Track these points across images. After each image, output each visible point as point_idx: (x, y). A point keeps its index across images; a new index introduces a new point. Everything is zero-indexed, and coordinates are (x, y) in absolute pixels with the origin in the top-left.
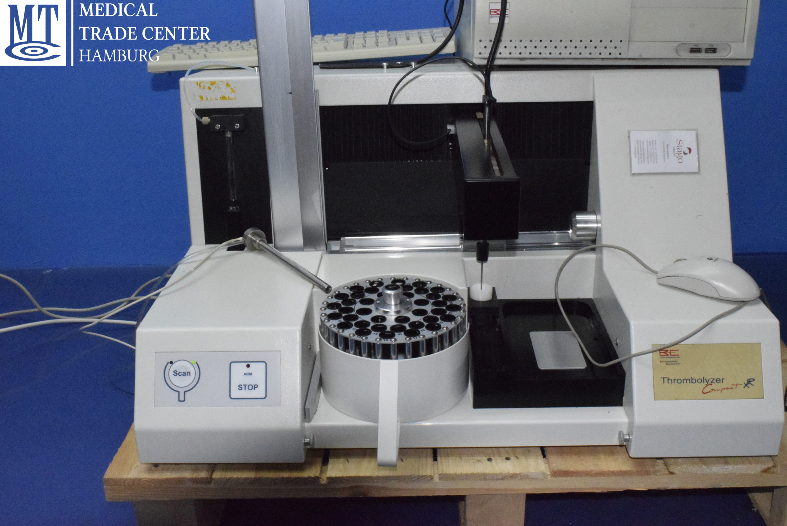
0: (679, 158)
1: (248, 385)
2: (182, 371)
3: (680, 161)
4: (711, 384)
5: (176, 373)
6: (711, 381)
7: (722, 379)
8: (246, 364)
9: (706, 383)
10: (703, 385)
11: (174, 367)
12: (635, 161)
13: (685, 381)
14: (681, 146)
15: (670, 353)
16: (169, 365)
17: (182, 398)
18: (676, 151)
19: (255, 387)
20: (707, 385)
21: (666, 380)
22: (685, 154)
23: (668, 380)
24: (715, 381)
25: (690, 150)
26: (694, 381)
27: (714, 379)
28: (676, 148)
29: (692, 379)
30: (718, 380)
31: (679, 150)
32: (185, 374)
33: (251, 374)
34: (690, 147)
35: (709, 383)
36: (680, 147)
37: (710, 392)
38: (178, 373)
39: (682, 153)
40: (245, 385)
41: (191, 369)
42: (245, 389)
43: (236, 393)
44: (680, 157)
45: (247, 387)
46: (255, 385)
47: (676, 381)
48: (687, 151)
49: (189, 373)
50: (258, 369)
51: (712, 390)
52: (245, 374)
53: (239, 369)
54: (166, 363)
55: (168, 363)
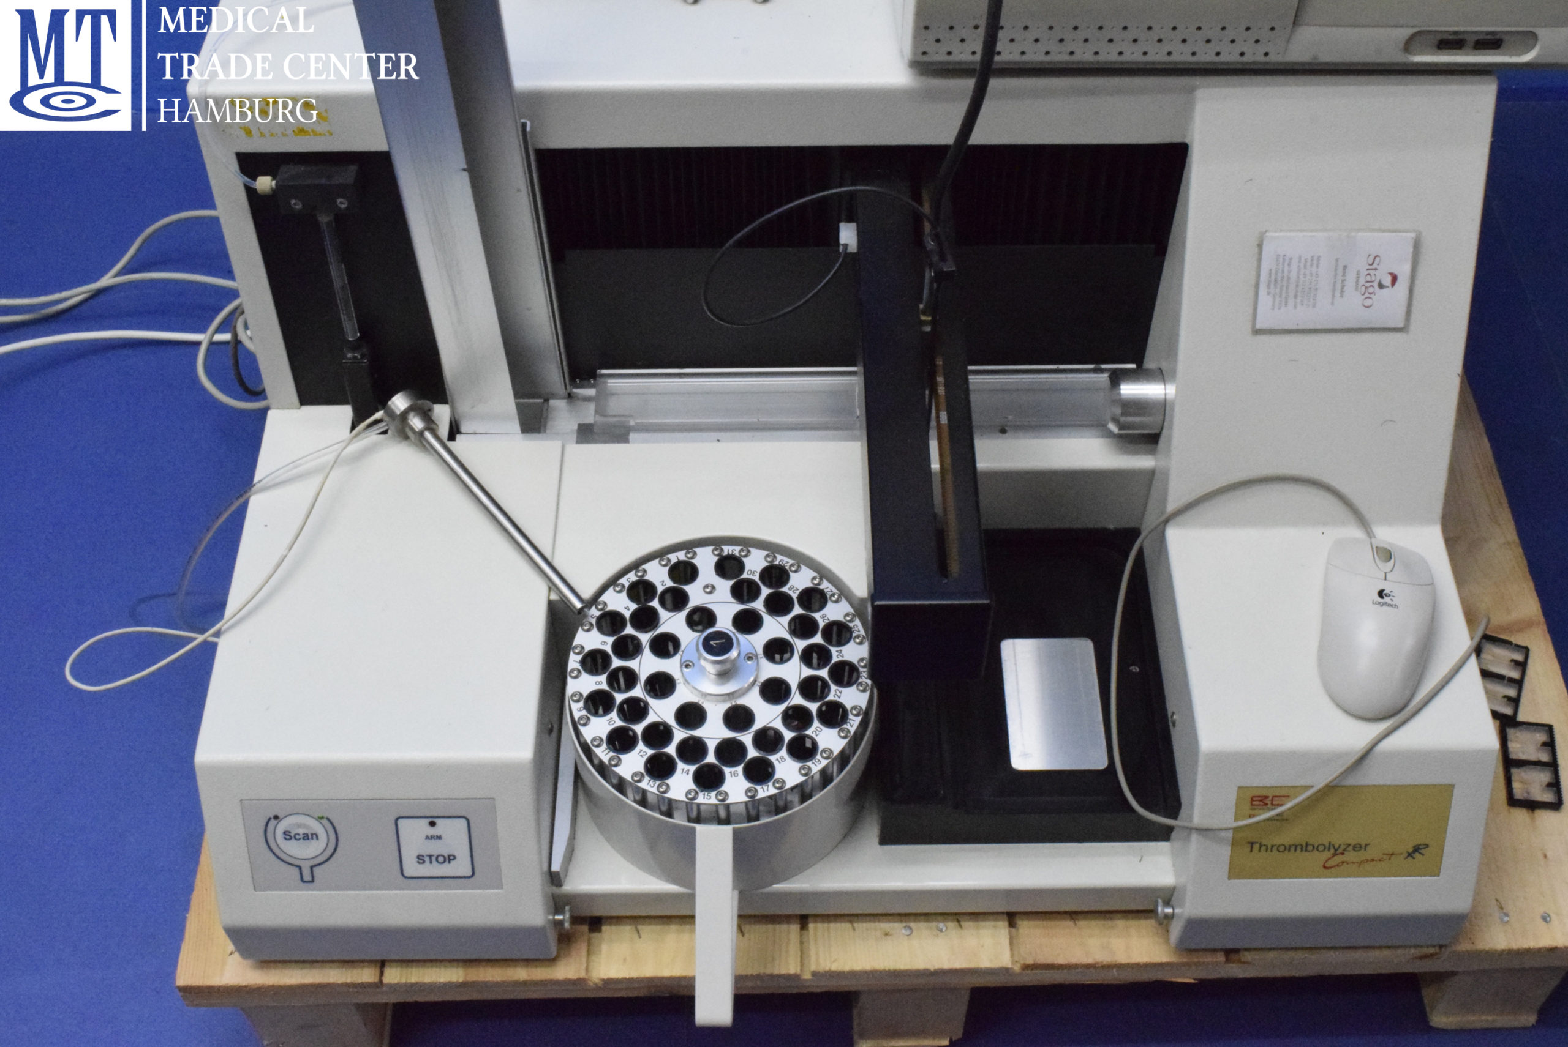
0: (1367, 295)
1: (436, 856)
2: (301, 831)
3: (1368, 302)
4: (1343, 854)
5: (287, 835)
6: (1343, 847)
7: (1366, 845)
8: (428, 821)
9: (1332, 851)
10: (1327, 854)
11: (283, 826)
12: (1265, 299)
13: (1293, 849)
14: (1376, 269)
15: (1272, 800)
16: (273, 822)
17: (307, 877)
18: (1362, 281)
19: (450, 858)
20: (1335, 855)
21: (1256, 846)
22: (1381, 286)
23: (1261, 846)
24: (1350, 848)
25: (1394, 279)
26: (1310, 848)
27: (1349, 845)
28: (1364, 272)
29: (1307, 845)
30: (1357, 847)
31: (1369, 278)
32: (306, 837)
33: (439, 838)
34: (1396, 272)
35: (1340, 851)
36: (1372, 272)
37: (1338, 866)
38: (292, 835)
39: (1376, 284)
40: (430, 856)
41: (316, 827)
42: (431, 862)
43: (412, 868)
44: (1370, 294)
45: (434, 859)
46: (449, 856)
47: (1275, 848)
48: (1387, 281)
49: (315, 836)
50: (453, 834)
51: (1343, 862)
52: (427, 838)
53: (414, 834)
54: (266, 821)
55: (270, 819)
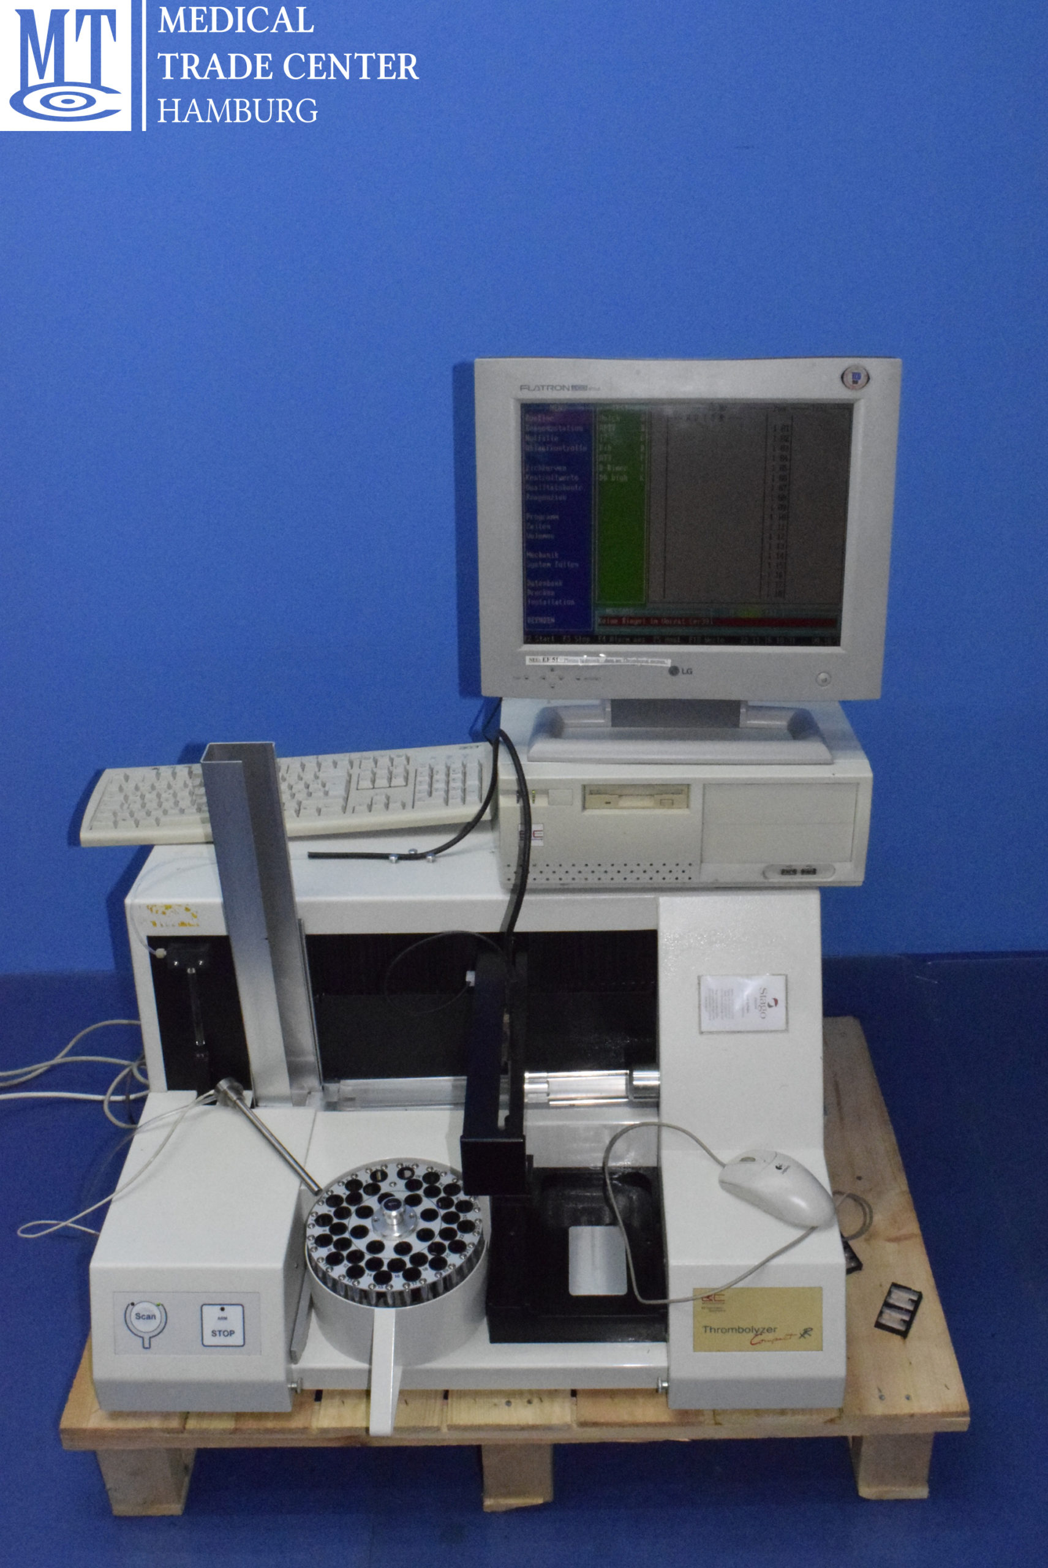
0: (762, 1011)
1: (223, 1331)
2: (146, 1314)
3: (763, 1015)
4: (761, 1334)
5: (139, 1316)
6: (761, 1330)
7: (775, 1328)
8: (220, 1307)
9: (754, 1332)
10: (751, 1335)
11: (136, 1309)
12: (705, 1015)
13: (730, 1331)
14: (765, 996)
15: (714, 1297)
16: (131, 1307)
17: (147, 1345)
18: (758, 1004)
19: (231, 1333)
20: (756, 1335)
21: (708, 1329)
22: (770, 1006)
23: (711, 1329)
24: (765, 1331)
25: (776, 1001)
26: (741, 1330)
27: (764, 1329)
28: (759, 998)
29: (739, 1328)
30: (769, 1330)
31: (762, 1002)
32: (149, 1317)
33: (226, 1318)
34: (777, 998)
35: (759, 1333)
36: (764, 998)
37: (759, 1343)
38: (141, 1315)
39: (766, 1005)
40: (220, 1331)
41: (156, 1311)
42: (220, 1336)
43: (209, 1340)
44: (764, 1010)
45: (222, 1333)
46: (231, 1331)
47: (720, 1331)
48: (773, 1003)
49: (154, 1317)
50: (234, 1314)
51: (762, 1340)
52: (219, 1318)
53: (211, 1314)
54: (126, 1306)
55: (129, 1305)
